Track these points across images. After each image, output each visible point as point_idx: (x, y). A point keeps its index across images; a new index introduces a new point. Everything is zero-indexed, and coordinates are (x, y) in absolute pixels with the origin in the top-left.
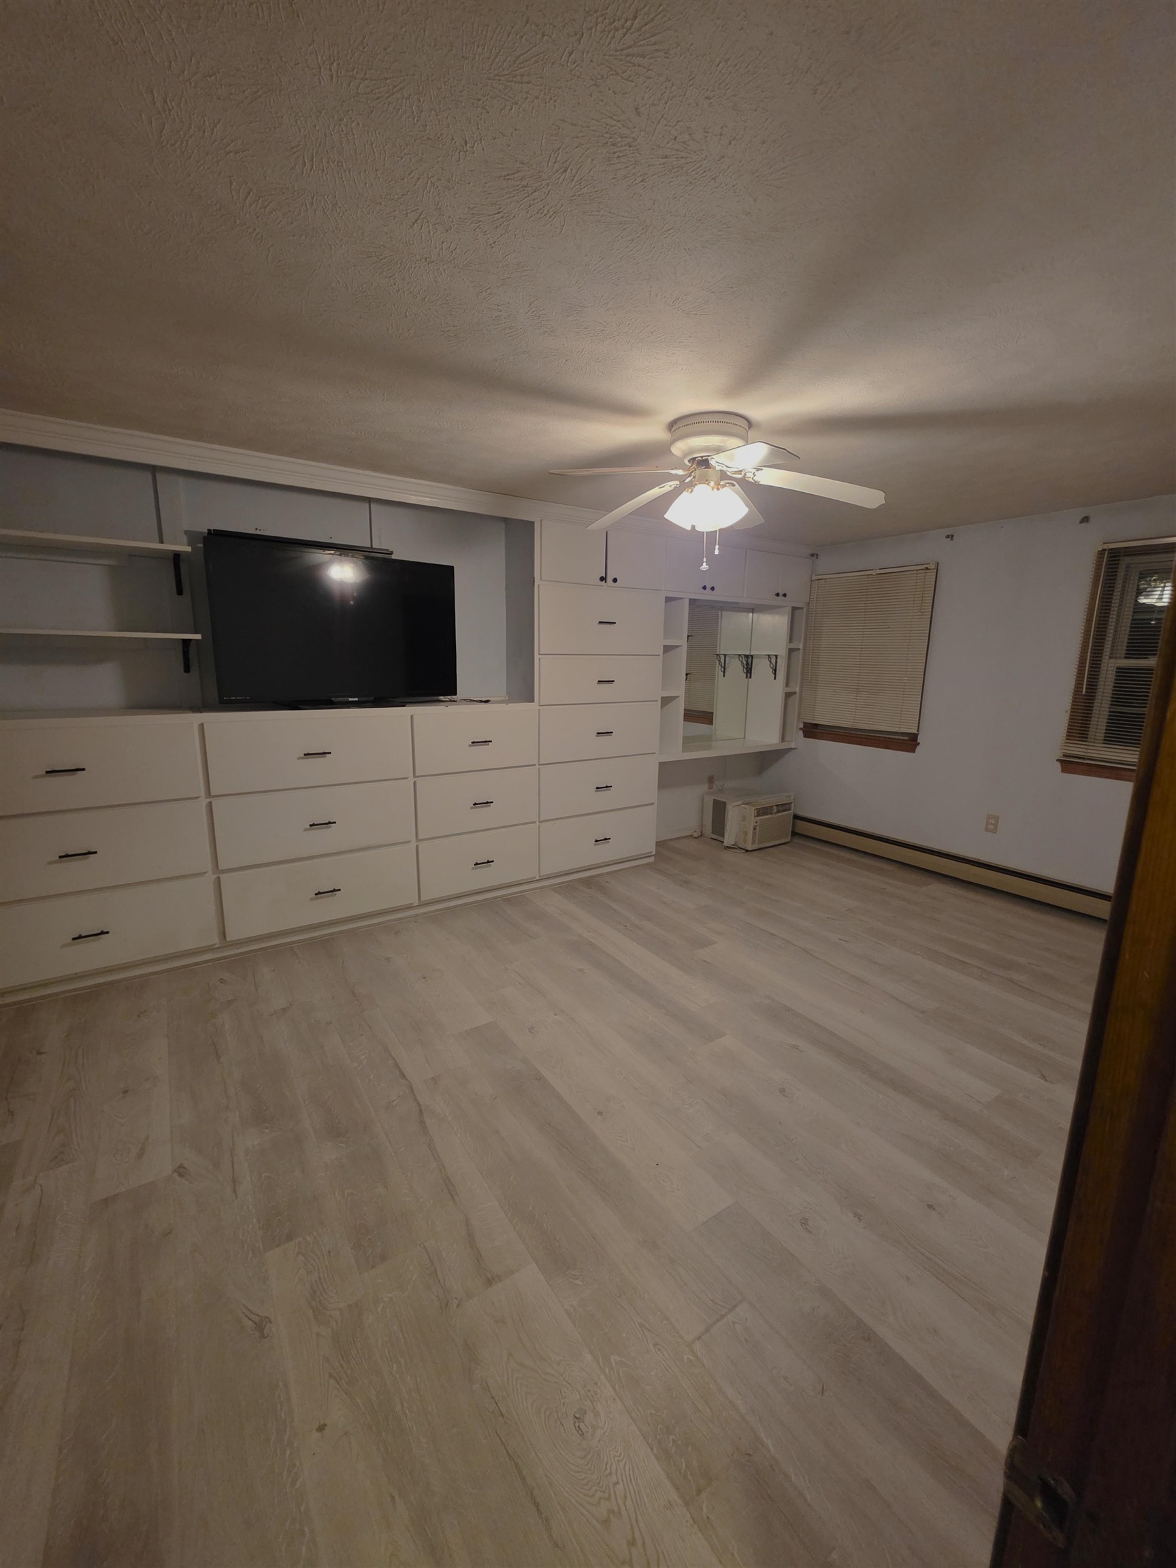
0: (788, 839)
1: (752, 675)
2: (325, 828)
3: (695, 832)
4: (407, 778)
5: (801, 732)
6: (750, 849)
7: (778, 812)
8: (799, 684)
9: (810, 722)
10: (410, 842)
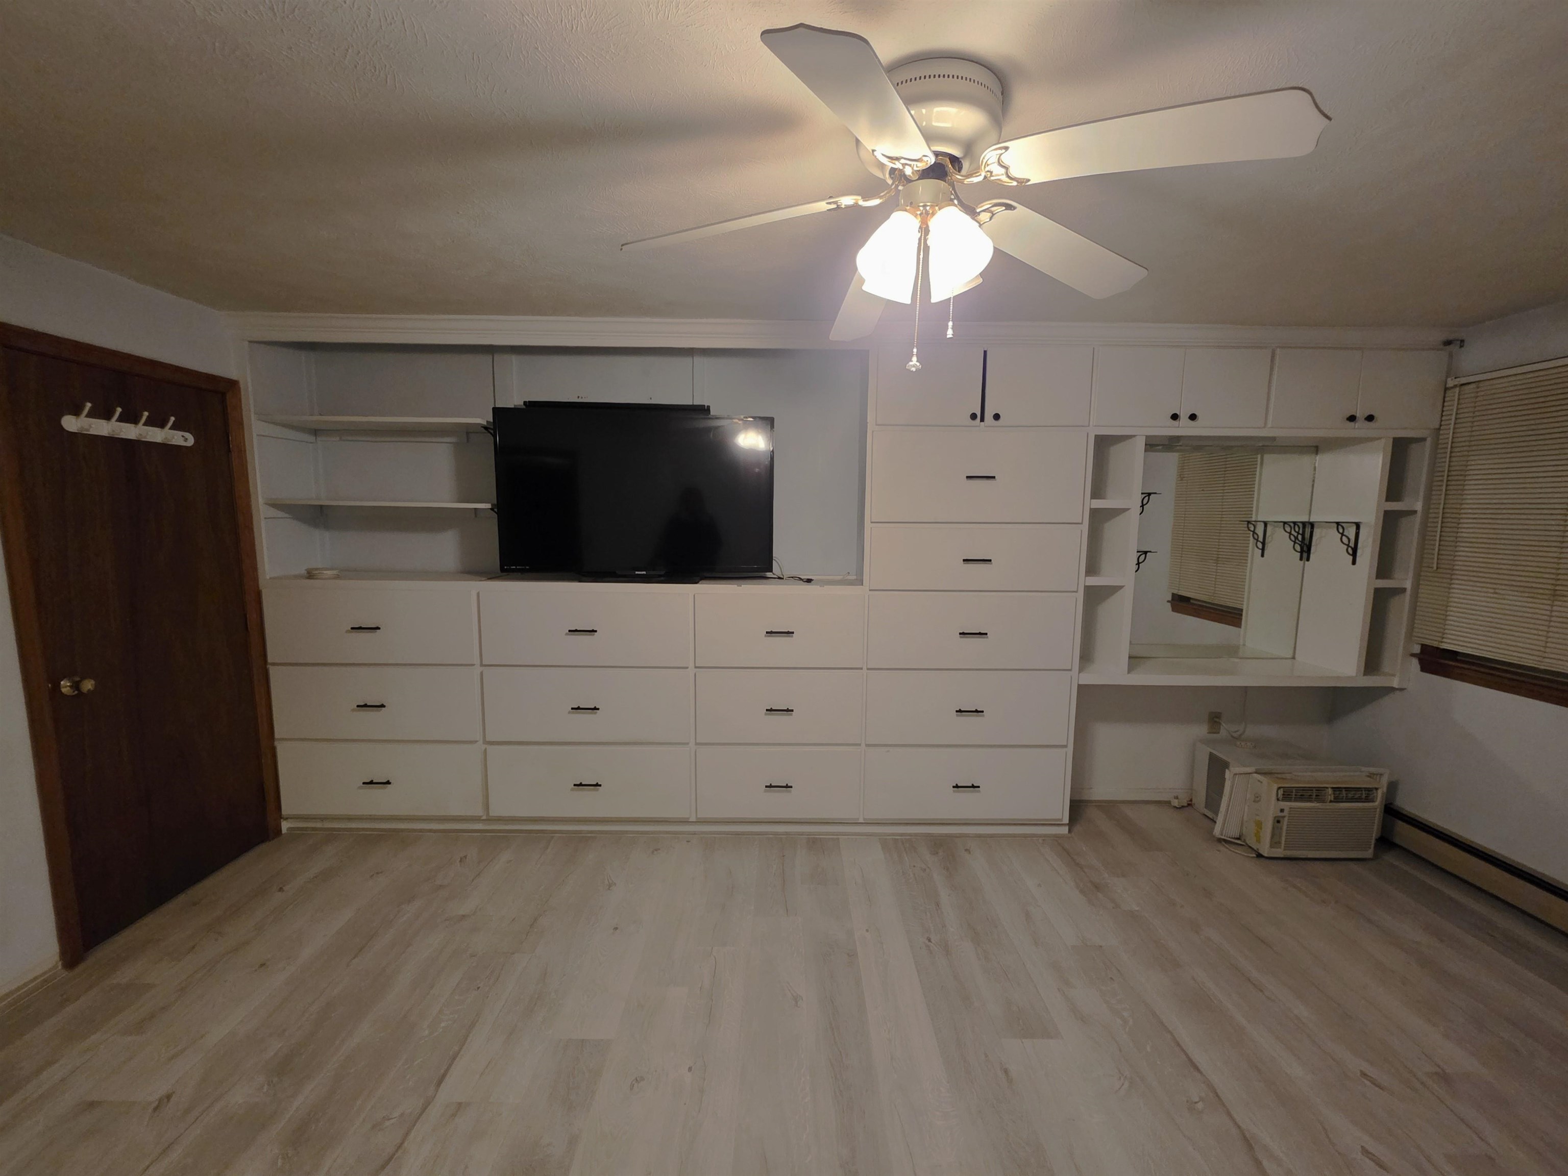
0: (1369, 853)
1: (1311, 555)
2: (591, 713)
3: (1177, 798)
4: (687, 668)
5: (1415, 662)
6: (1266, 855)
7: (1337, 800)
8: (1411, 574)
9: (1435, 644)
10: (688, 744)
